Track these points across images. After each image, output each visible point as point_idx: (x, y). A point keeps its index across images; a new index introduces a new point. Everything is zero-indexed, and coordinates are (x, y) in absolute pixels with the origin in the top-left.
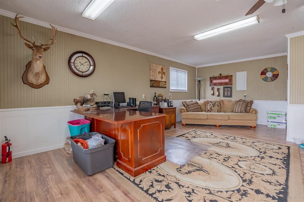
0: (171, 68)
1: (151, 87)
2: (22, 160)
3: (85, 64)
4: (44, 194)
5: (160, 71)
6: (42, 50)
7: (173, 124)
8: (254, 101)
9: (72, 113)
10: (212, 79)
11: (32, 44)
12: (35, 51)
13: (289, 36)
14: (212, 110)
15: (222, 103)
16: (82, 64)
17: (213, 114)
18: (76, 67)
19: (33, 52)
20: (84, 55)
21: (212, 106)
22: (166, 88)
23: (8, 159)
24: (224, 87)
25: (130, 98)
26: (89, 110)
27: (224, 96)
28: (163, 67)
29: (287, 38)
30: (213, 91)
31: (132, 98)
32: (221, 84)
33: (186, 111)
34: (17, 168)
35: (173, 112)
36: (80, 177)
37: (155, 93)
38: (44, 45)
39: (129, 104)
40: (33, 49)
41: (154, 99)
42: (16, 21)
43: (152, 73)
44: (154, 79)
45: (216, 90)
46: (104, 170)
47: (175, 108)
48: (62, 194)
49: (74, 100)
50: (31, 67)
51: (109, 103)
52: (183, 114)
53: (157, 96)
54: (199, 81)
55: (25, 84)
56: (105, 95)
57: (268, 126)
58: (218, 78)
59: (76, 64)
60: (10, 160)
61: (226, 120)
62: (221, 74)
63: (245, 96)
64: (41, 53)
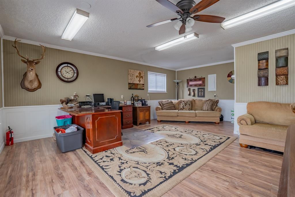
0: (148, 72)
1: (129, 89)
2: (20, 144)
3: (70, 72)
4: (30, 162)
5: (138, 75)
6: (34, 64)
7: (147, 120)
8: (219, 100)
9: (59, 110)
10: (188, 81)
11: (26, 59)
12: (29, 65)
13: (235, 46)
14: (184, 108)
15: (193, 103)
16: (68, 72)
17: (184, 112)
18: (63, 75)
19: (27, 65)
20: (69, 65)
21: (184, 105)
22: (144, 89)
23: (10, 142)
24: (198, 88)
25: (108, 99)
26: (72, 108)
27: (198, 96)
28: (141, 72)
29: (233, 48)
30: (189, 92)
31: (110, 99)
32: (196, 85)
33: (161, 109)
34: (16, 148)
35: (147, 110)
36: (57, 154)
37: (133, 94)
38: (36, 60)
39: (107, 104)
40: (27, 64)
41: (131, 99)
42: (15, 43)
43: (130, 78)
44: (131, 83)
45: (192, 91)
46: (75, 150)
47: (150, 107)
48: (41, 162)
49: (61, 100)
50: (27, 77)
51: (90, 102)
52: (158, 112)
53: (133, 97)
54: (178, 83)
55: (23, 89)
56: (87, 96)
57: (232, 122)
58: (194, 80)
59: (62, 72)
60: (12, 144)
61: (193, 117)
62: (195, 77)
63: (215, 96)
64: (33, 66)
